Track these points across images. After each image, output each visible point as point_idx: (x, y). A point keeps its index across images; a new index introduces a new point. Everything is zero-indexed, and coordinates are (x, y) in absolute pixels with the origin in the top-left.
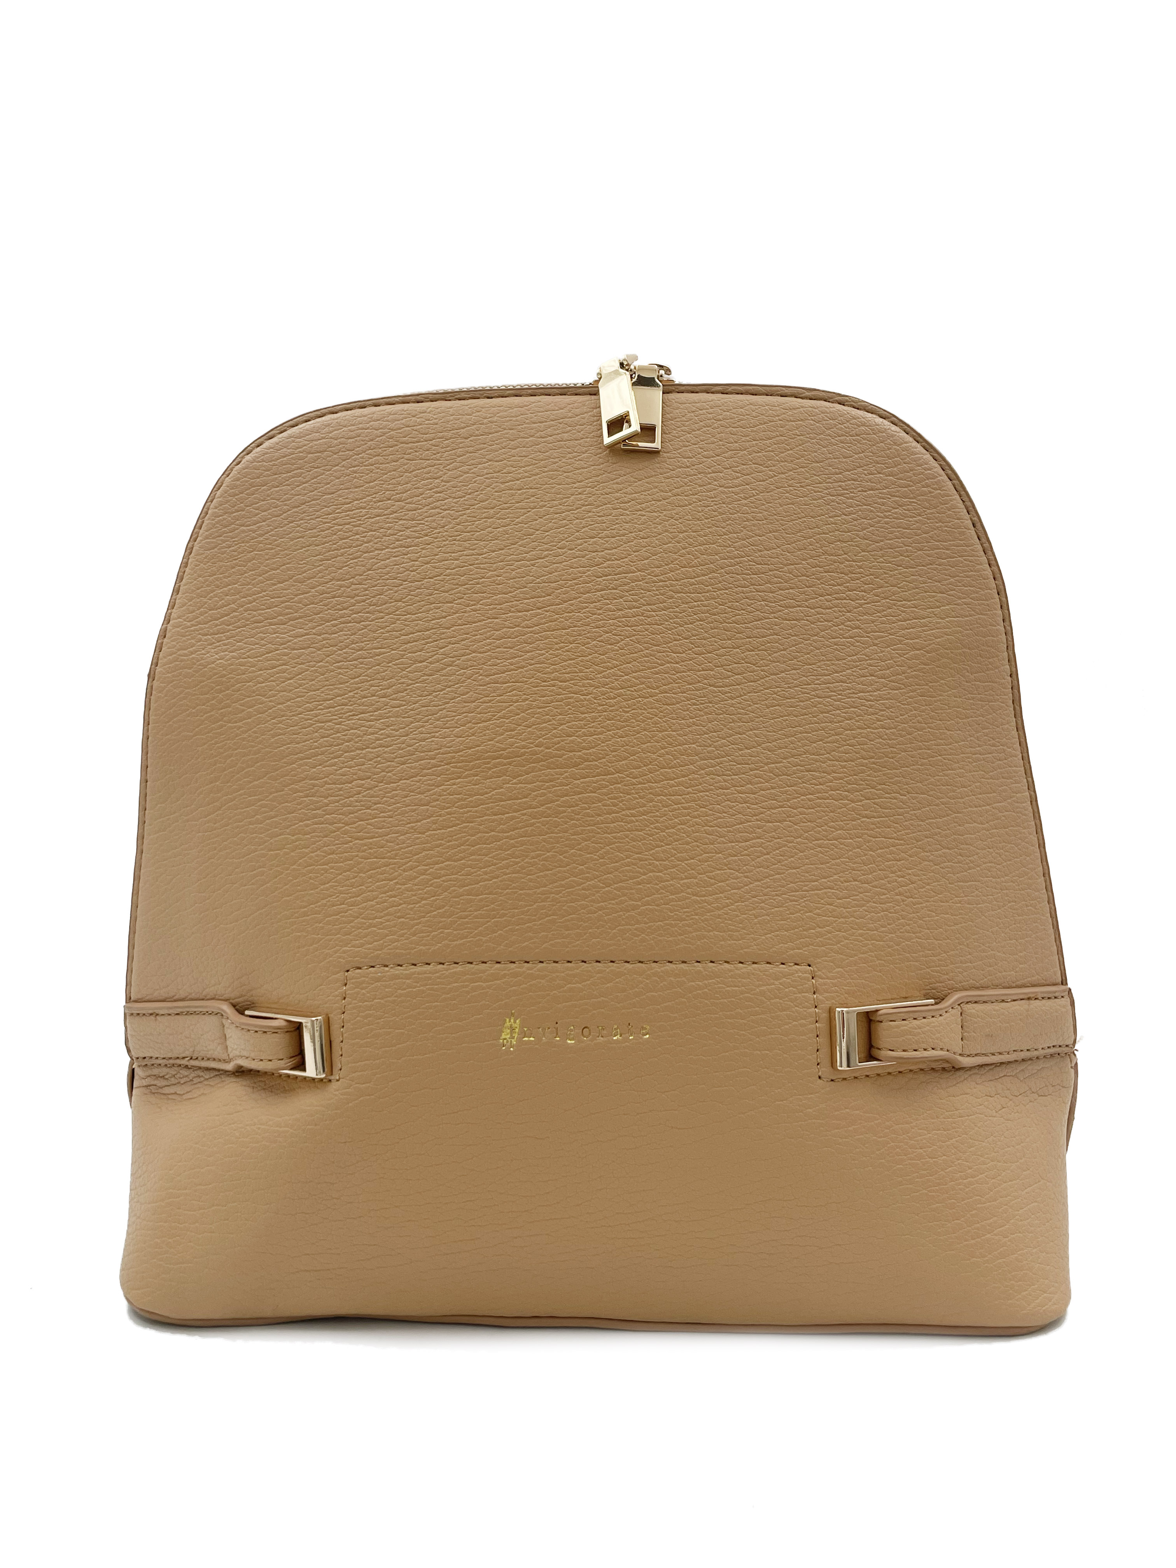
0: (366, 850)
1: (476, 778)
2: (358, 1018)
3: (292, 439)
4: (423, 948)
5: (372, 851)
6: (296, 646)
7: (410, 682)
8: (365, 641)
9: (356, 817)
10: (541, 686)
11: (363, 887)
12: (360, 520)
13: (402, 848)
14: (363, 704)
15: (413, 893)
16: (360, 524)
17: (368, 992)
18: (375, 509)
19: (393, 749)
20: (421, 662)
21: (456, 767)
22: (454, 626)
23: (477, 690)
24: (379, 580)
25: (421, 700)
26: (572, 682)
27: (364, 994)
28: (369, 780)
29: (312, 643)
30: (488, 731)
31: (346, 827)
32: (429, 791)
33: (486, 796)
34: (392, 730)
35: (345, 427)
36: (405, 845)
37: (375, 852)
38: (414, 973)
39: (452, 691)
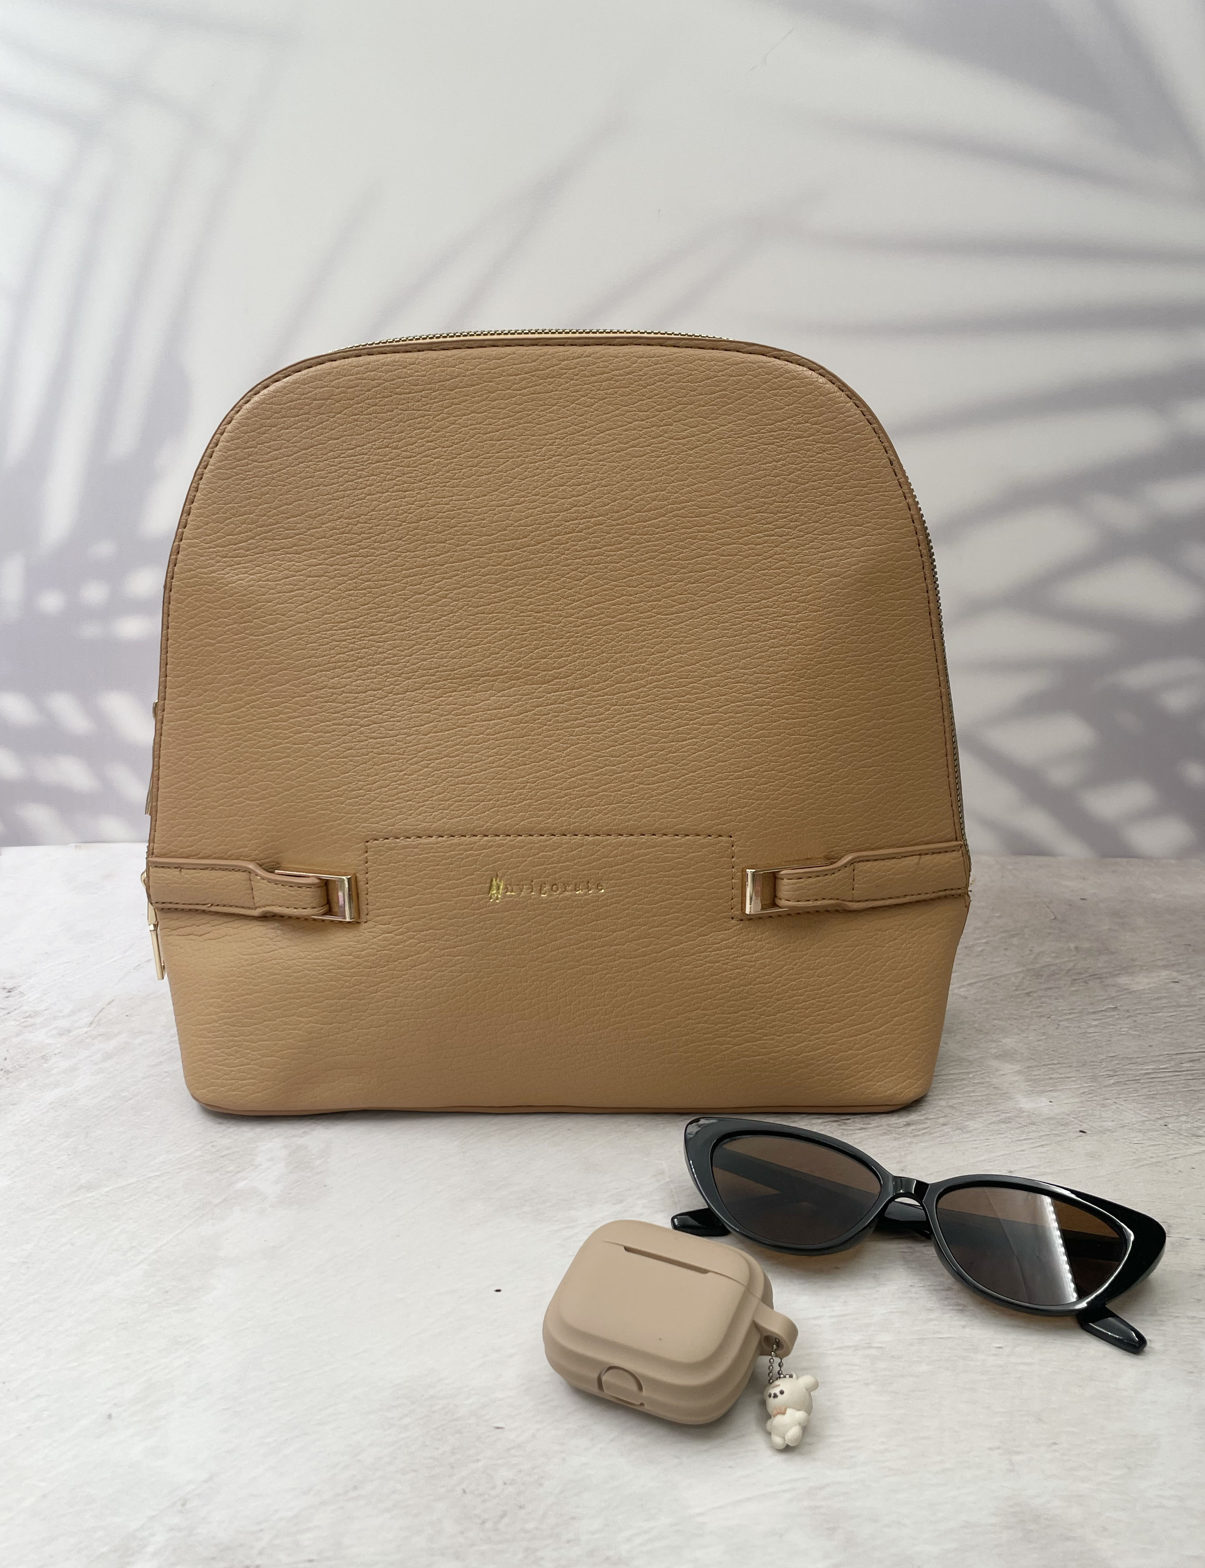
0: (379, 747)
1: (468, 691)
2: (378, 877)
3: (298, 385)
4: (427, 824)
5: (384, 748)
6: (312, 574)
7: (412, 610)
8: (372, 574)
9: (369, 720)
10: (520, 616)
11: (377, 777)
12: (363, 465)
13: (408, 747)
14: (372, 628)
15: (419, 782)
16: (363, 469)
17: (385, 858)
18: (376, 455)
19: (399, 667)
20: (420, 594)
21: (451, 683)
22: (447, 563)
23: (467, 619)
24: (381, 520)
25: (421, 626)
26: (545, 613)
27: (381, 859)
28: (380, 691)
29: (325, 573)
30: (477, 654)
31: (362, 729)
32: (430, 701)
33: (476, 706)
34: (398, 650)
35: (345, 376)
36: (410, 744)
37: (387, 749)
38: (420, 844)
39: (446, 620)
